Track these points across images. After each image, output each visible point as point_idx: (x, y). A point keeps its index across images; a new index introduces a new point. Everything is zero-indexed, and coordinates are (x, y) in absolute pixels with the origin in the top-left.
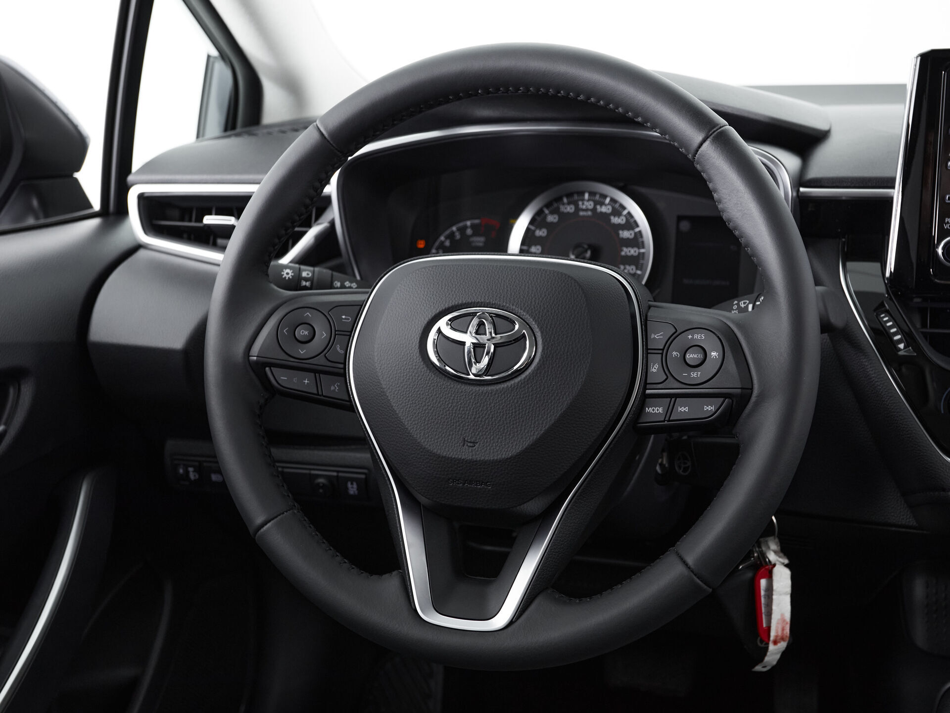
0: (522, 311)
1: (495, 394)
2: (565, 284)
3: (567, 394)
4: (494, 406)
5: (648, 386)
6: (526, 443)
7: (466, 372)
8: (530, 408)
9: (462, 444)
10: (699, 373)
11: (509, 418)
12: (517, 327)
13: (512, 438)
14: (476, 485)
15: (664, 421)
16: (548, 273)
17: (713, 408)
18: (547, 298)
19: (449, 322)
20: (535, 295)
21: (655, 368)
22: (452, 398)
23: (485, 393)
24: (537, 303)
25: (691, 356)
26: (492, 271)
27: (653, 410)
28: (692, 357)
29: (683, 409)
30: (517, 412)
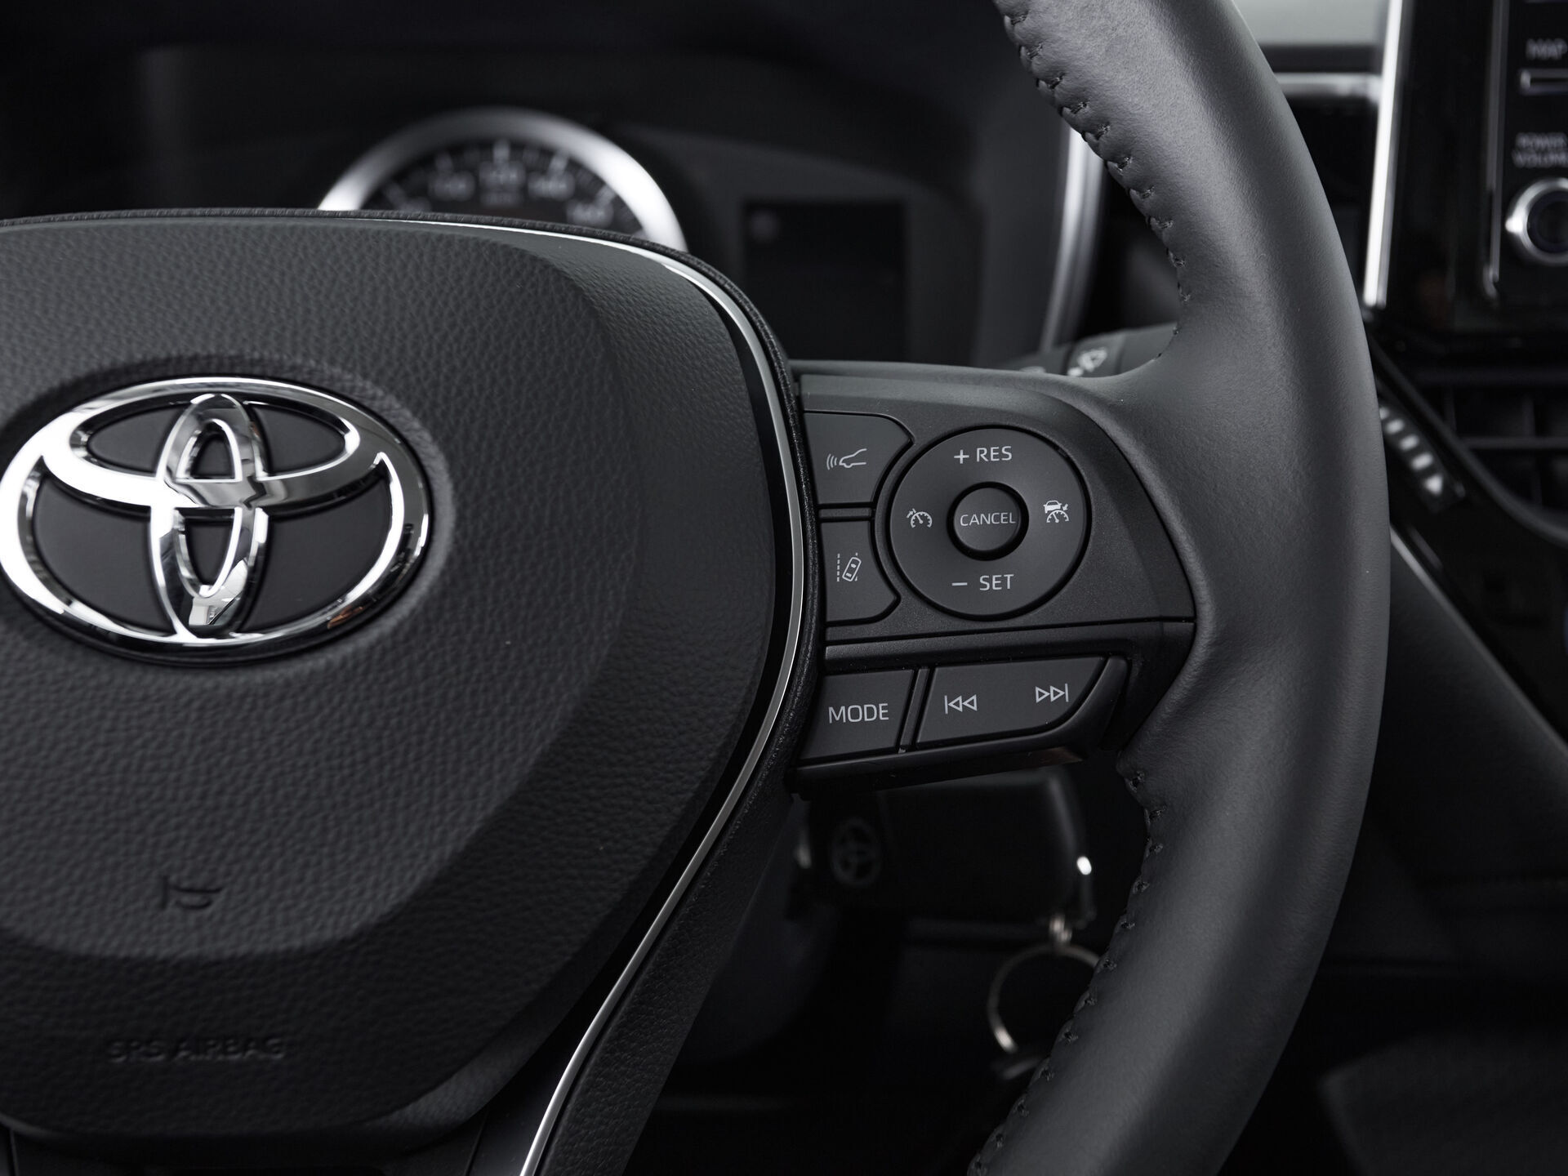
0: (369, 384)
1: (282, 698)
2: (524, 284)
3: (560, 678)
4: (280, 743)
5: (832, 632)
6: (413, 878)
7: (157, 622)
8: (420, 743)
9: (156, 901)
10: (1009, 576)
11: (343, 782)
12: (352, 440)
13: (358, 860)
14: (224, 1052)
15: (894, 750)
16: (457, 248)
17: (1065, 693)
18: (462, 331)
19: (80, 433)
20: (414, 326)
21: (851, 571)
22: (107, 725)
23: (243, 697)
24: (423, 354)
25: (975, 520)
26: (243, 245)
27: (855, 714)
28: (975, 523)
29: (959, 704)
30: (374, 761)
